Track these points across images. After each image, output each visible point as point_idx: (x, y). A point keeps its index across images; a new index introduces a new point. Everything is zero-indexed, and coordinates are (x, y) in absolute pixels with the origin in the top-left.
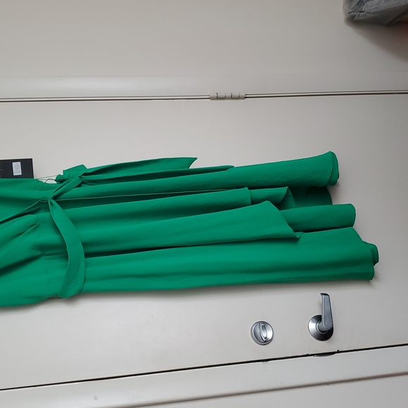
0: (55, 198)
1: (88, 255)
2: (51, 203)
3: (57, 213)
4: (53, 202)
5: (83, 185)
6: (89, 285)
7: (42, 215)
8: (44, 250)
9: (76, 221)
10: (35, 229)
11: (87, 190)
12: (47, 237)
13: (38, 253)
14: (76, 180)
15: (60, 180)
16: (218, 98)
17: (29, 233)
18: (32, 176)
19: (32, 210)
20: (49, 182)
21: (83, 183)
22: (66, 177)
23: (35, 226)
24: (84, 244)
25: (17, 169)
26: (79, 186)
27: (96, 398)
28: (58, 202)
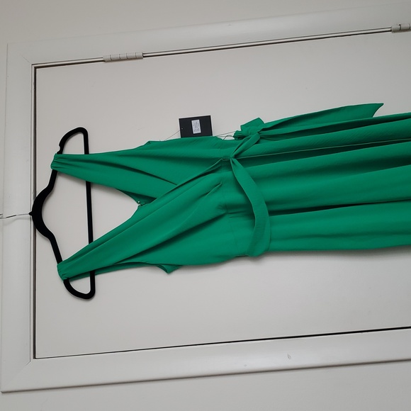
1: (272, 213)
2: (233, 162)
4: (235, 160)
6: (275, 245)
7: (224, 174)
8: (229, 209)
9: (257, 179)
10: (218, 188)
12: (232, 196)
13: (222, 212)
15: (239, 136)
16: (401, 30)
17: (214, 192)
18: (211, 134)
19: (214, 169)
20: (227, 138)
21: (261, 138)
22: (244, 133)
23: (218, 186)
24: (268, 203)
25: (196, 127)
26: (257, 143)
27: (289, 357)
28: (239, 160)
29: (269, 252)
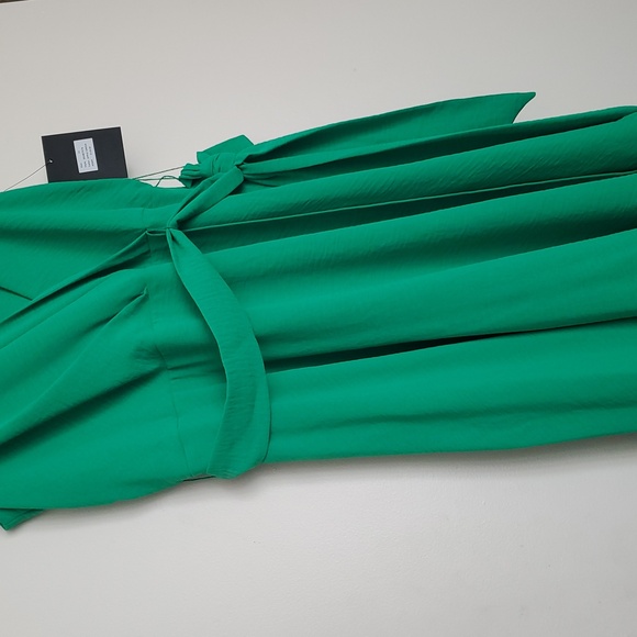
0: (182, 224)
1: (273, 364)
2: (173, 238)
3: (190, 262)
4: (179, 235)
5: (248, 187)
6: (281, 445)
7: (153, 269)
8: (166, 358)
9: (236, 281)
10: (138, 307)
11: (260, 199)
12: (170, 324)
13: (151, 366)
14: (232, 177)
15: (192, 178)
18: (123, 172)
19: (131, 257)
20: (165, 184)
21: (246, 181)
22: (204, 170)
23: (138, 299)
24: (262, 340)
25: (86, 157)
26: (238, 190)
28: (190, 235)
29: (265, 464)
